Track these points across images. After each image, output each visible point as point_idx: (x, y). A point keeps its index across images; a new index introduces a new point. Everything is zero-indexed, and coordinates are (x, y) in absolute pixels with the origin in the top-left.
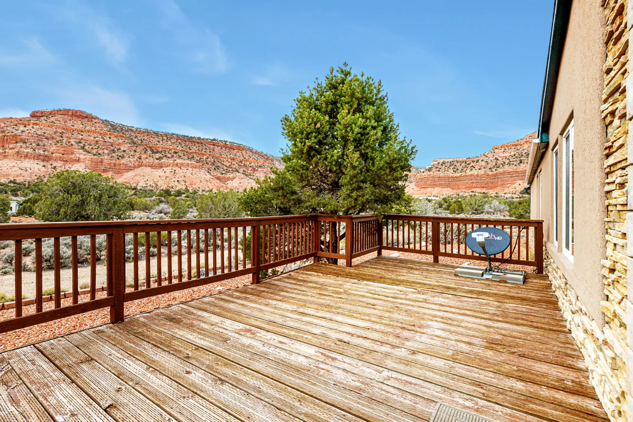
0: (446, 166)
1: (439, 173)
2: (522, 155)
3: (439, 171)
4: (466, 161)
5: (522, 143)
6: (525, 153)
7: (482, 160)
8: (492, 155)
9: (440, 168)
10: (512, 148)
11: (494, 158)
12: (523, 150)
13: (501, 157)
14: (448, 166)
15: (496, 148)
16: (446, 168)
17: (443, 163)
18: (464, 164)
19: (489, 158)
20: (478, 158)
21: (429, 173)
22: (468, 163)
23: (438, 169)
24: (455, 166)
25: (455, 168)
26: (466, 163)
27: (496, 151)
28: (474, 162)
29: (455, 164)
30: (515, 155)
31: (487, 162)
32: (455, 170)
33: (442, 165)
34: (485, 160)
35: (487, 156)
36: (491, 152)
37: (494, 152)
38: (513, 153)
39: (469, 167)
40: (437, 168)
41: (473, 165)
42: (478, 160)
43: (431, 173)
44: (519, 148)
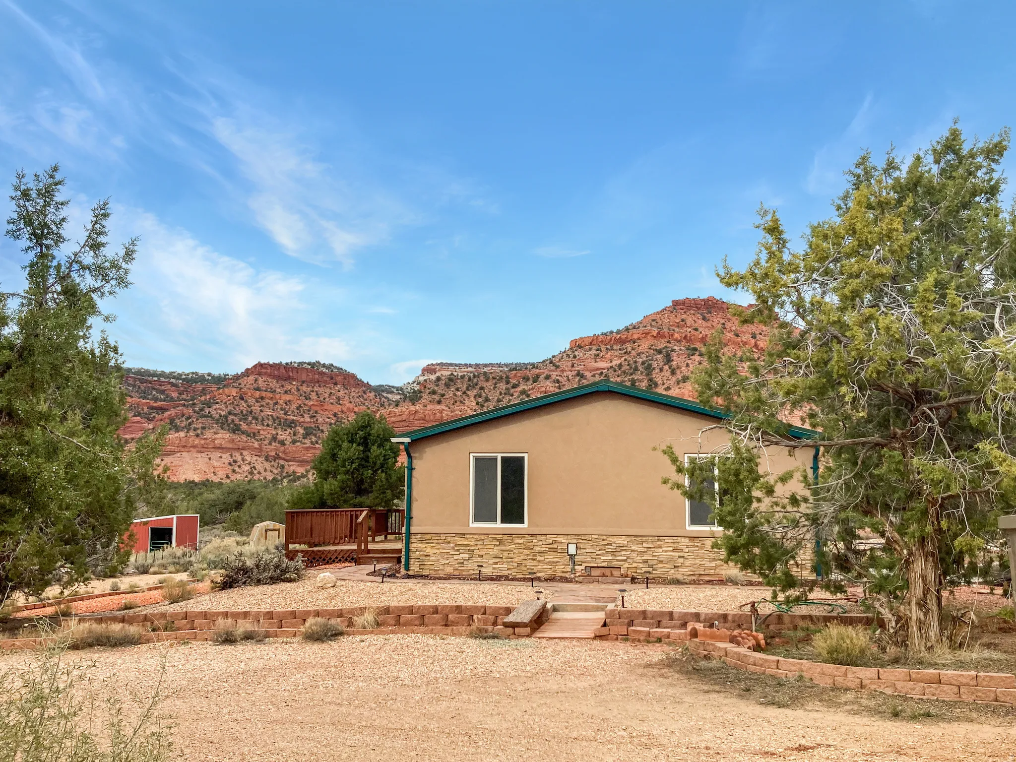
0: (457, 390)
1: (439, 407)
2: (636, 369)
3: (439, 402)
4: (507, 377)
5: (635, 337)
6: (643, 363)
7: (548, 377)
8: (570, 364)
9: (443, 395)
10: (615, 347)
11: (574, 373)
12: (639, 354)
13: (591, 371)
14: (464, 388)
15: (580, 347)
16: (459, 393)
17: (451, 380)
18: (502, 386)
19: (563, 371)
20: (538, 371)
21: (412, 408)
22: (513, 381)
23: (437, 397)
24: (482, 388)
25: (480, 396)
26: (508, 383)
27: (580, 353)
28: (528, 379)
29: (481, 384)
30: (620, 366)
31: (558, 381)
32: (480, 400)
33: (447, 385)
34: (554, 377)
35: (557, 367)
36: (568, 356)
37: (575, 357)
38: (616, 362)
39: (516, 394)
40: (434, 392)
41: (526, 388)
42: (538, 376)
43: (418, 407)
44: (629, 349)
